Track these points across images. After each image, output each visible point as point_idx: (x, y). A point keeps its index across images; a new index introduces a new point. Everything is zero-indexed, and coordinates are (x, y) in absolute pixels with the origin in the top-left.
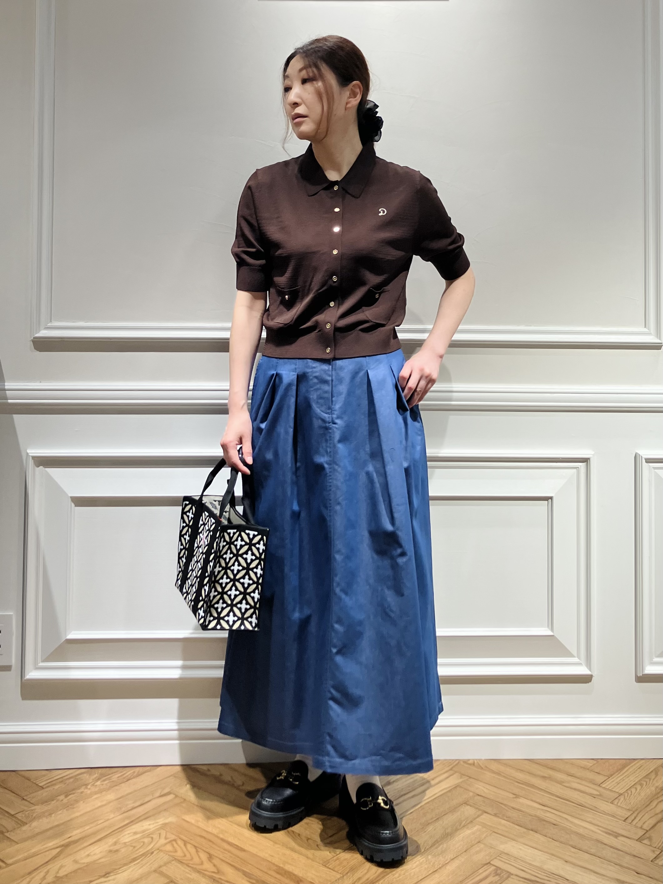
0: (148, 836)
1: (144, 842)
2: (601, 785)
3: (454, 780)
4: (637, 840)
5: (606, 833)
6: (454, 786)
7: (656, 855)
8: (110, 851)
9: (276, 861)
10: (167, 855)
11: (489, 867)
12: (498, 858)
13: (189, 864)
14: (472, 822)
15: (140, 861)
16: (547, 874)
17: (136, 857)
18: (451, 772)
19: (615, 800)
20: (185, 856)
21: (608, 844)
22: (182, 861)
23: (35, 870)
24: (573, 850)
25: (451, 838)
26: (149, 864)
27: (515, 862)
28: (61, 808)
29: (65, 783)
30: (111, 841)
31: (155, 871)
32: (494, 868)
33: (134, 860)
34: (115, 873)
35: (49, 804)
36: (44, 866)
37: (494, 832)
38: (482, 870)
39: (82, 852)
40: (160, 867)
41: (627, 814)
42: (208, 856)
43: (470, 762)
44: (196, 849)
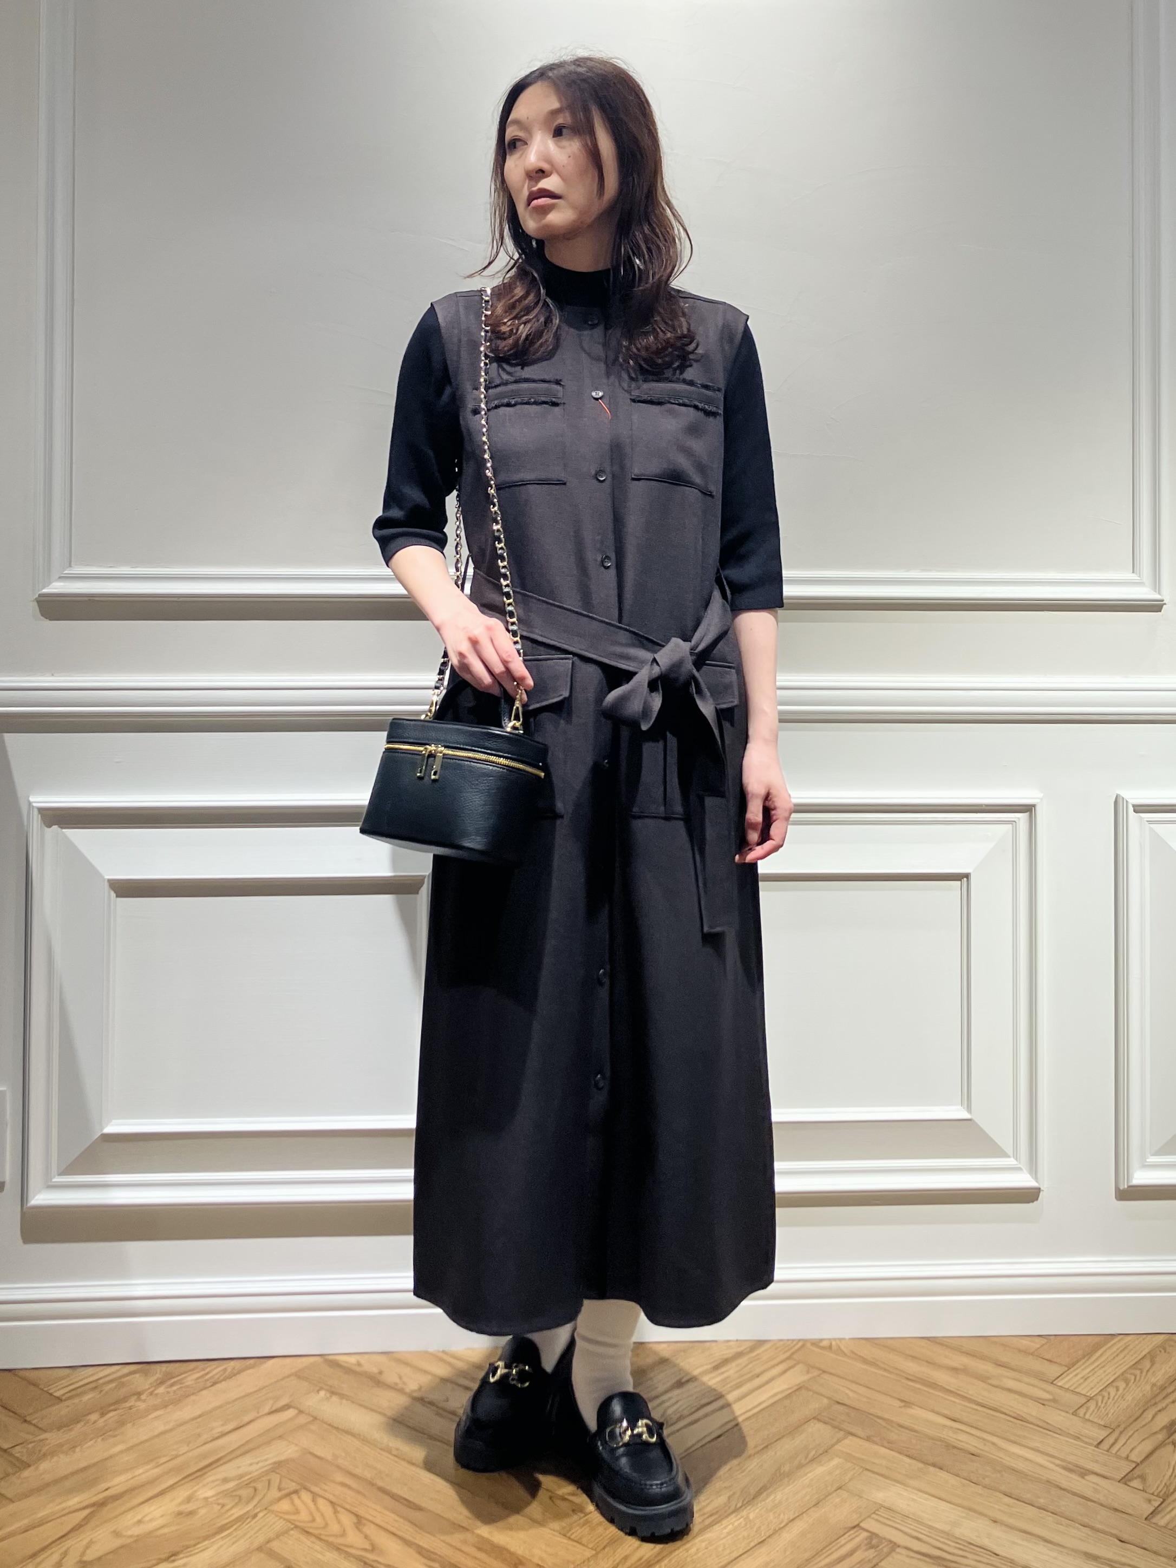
0: (247, 1485)
1: (240, 1497)
2: (1054, 1383)
3: (795, 1377)
4: (1119, 1482)
5: (1064, 1468)
6: (795, 1388)
7: (1152, 1509)
8: (180, 1514)
10: (282, 1520)
11: (857, 1534)
12: (874, 1516)
13: (320, 1534)
14: (826, 1452)
15: (232, 1532)
16: (960, 1544)
17: (227, 1524)
18: (791, 1363)
19: (1081, 1409)
20: (314, 1520)
21: (1067, 1488)
22: (308, 1530)
23: (44, 1549)
24: (1007, 1500)
25: (788, 1482)
26: (248, 1536)
27: (903, 1523)
28: (92, 1436)
29: (101, 1391)
30: (182, 1493)
31: (260, 1549)
32: (865, 1534)
33: (222, 1529)
34: (189, 1554)
35: (71, 1430)
36: (59, 1542)
37: (867, 1469)
38: (845, 1539)
39: (129, 1515)
40: (269, 1541)
41: (1101, 1434)
42: (355, 1520)
43: (824, 1343)
44: (334, 1508)
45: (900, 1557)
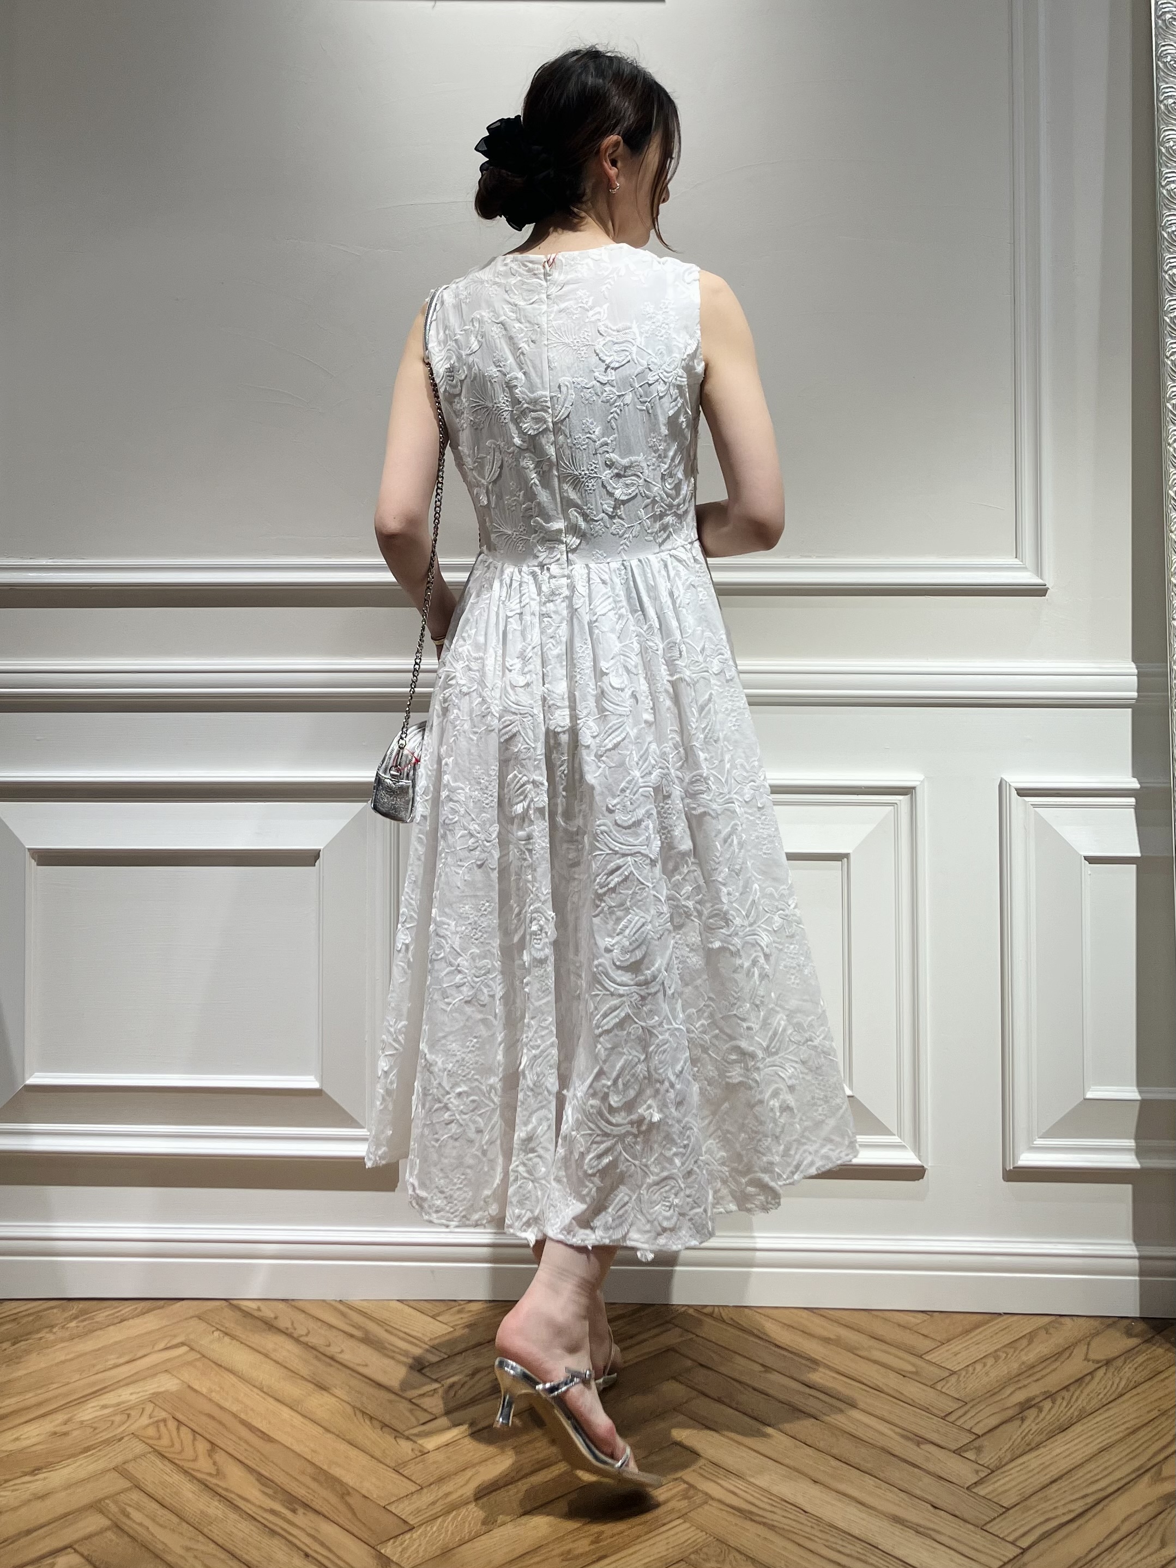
0: (122, 1412)
1: (113, 1422)
2: (923, 1356)
4: (953, 1452)
5: (903, 1436)
6: (662, 1350)
7: (980, 1479)
8: (55, 1434)
9: (319, 1460)
10: (144, 1444)
11: (677, 1485)
12: (699, 1470)
13: (174, 1458)
15: (95, 1452)
16: (772, 1500)
17: (93, 1445)
19: (939, 1383)
20: (173, 1445)
21: (900, 1455)
22: (166, 1455)
24: (834, 1463)
26: (109, 1456)
27: (726, 1478)
29: (18, 1323)
30: (60, 1417)
31: (115, 1469)
32: (684, 1486)
33: (88, 1449)
34: (51, 1469)
38: (664, 1489)
39: (9, 1433)
40: (124, 1463)
41: (950, 1405)
42: (208, 1446)
43: (705, 1311)
44: (194, 1436)
45: (711, 1510)
